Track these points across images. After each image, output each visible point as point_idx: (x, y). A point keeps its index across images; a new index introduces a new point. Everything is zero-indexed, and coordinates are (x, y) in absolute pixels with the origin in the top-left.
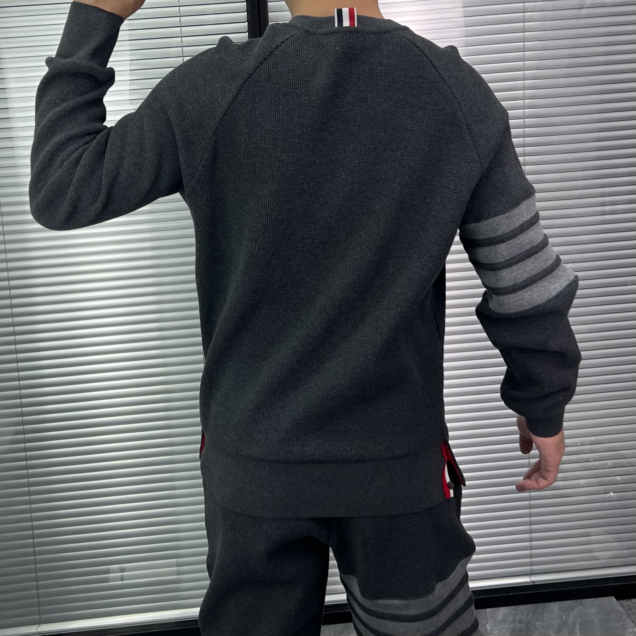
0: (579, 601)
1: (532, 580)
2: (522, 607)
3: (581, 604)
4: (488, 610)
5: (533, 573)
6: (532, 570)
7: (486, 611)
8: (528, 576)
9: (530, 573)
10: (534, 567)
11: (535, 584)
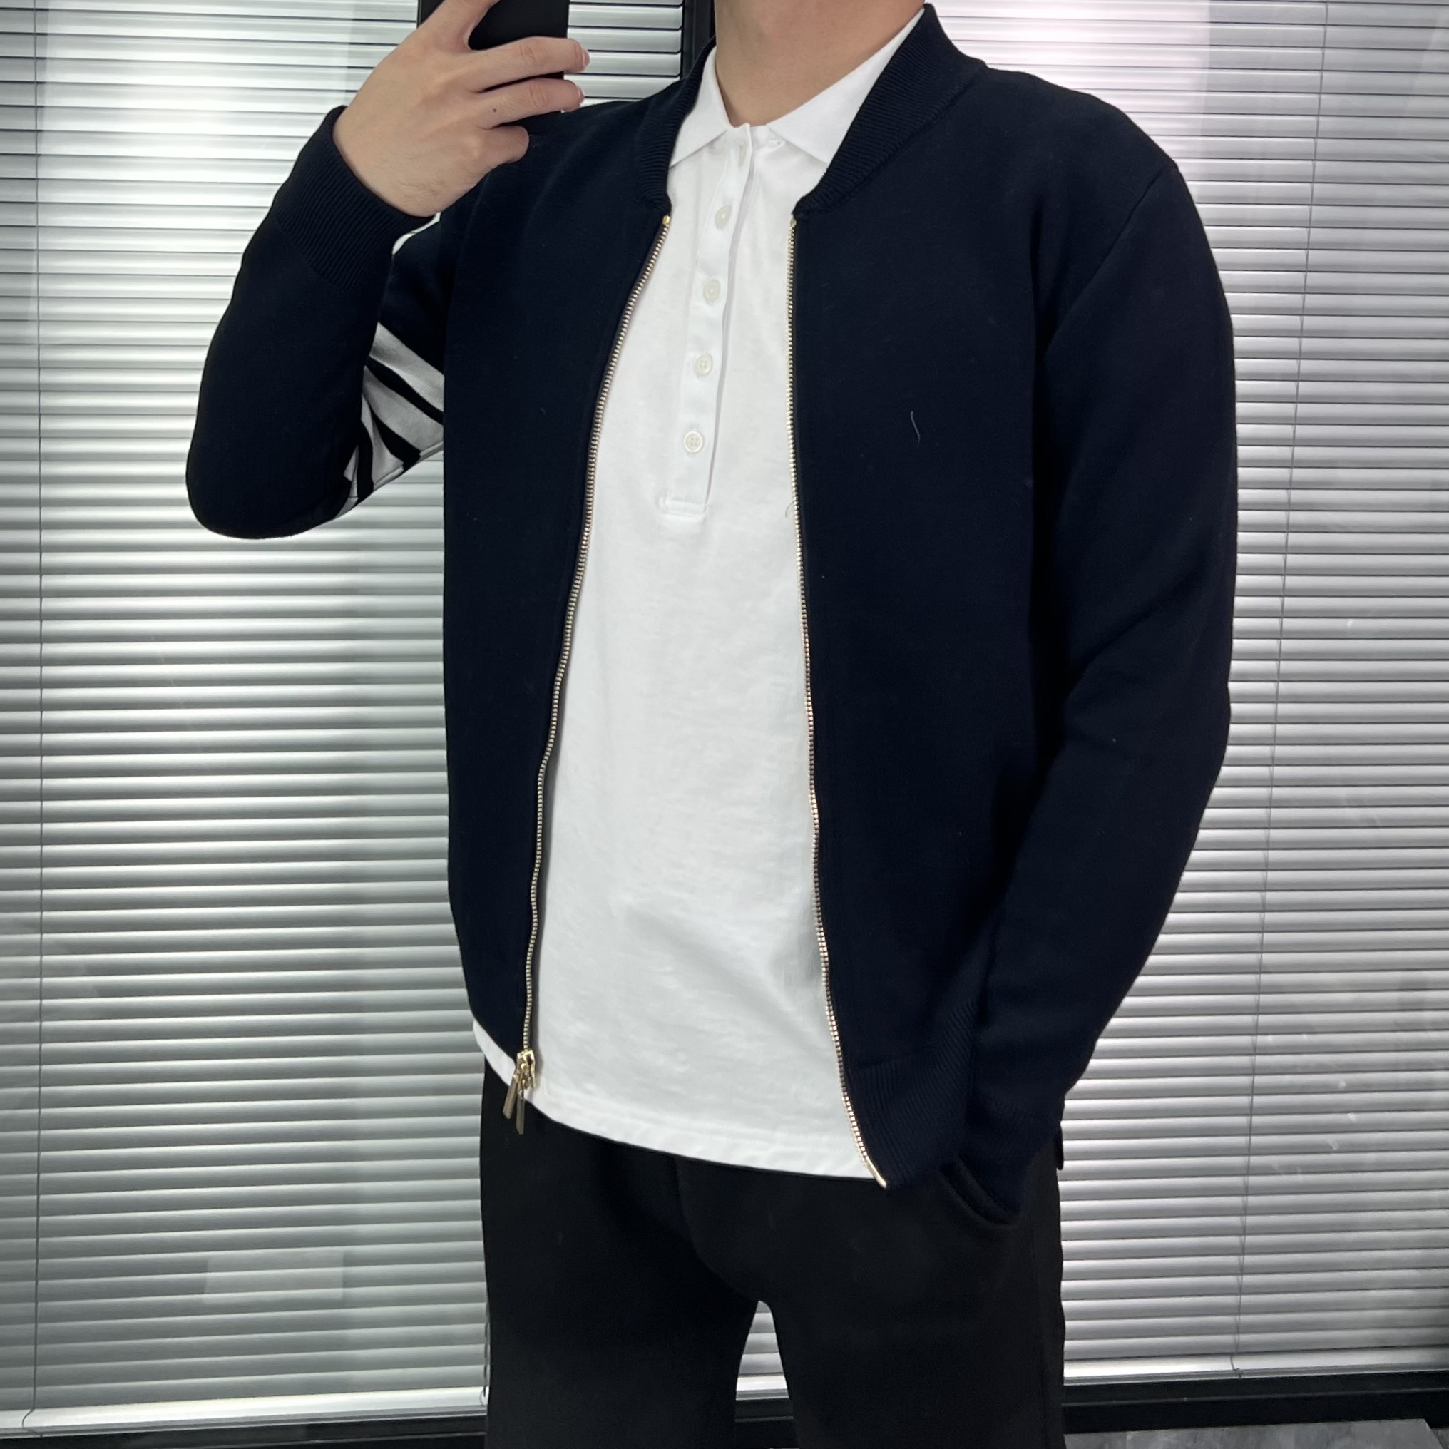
0: (1343, 1425)
1: (1236, 1367)
2: (1210, 1434)
3: (1348, 1433)
4: (1130, 1435)
5: (1241, 1350)
6: (1237, 1345)
7: (1126, 1438)
8: (1228, 1359)
9: (1233, 1350)
10: (1245, 1338)
11: (1243, 1377)
